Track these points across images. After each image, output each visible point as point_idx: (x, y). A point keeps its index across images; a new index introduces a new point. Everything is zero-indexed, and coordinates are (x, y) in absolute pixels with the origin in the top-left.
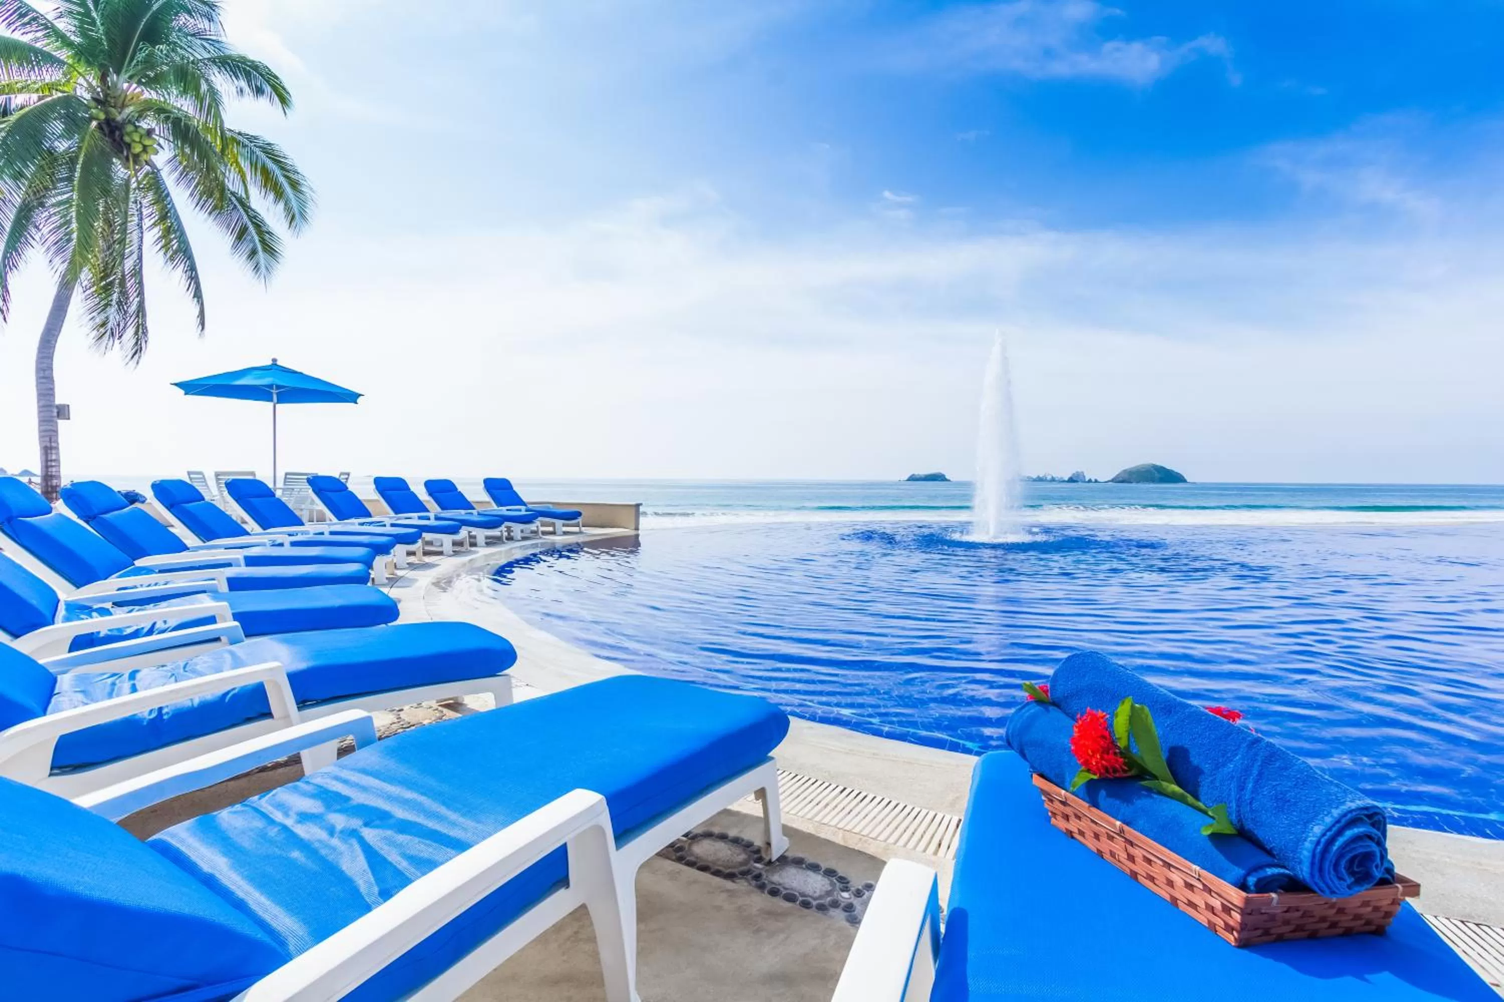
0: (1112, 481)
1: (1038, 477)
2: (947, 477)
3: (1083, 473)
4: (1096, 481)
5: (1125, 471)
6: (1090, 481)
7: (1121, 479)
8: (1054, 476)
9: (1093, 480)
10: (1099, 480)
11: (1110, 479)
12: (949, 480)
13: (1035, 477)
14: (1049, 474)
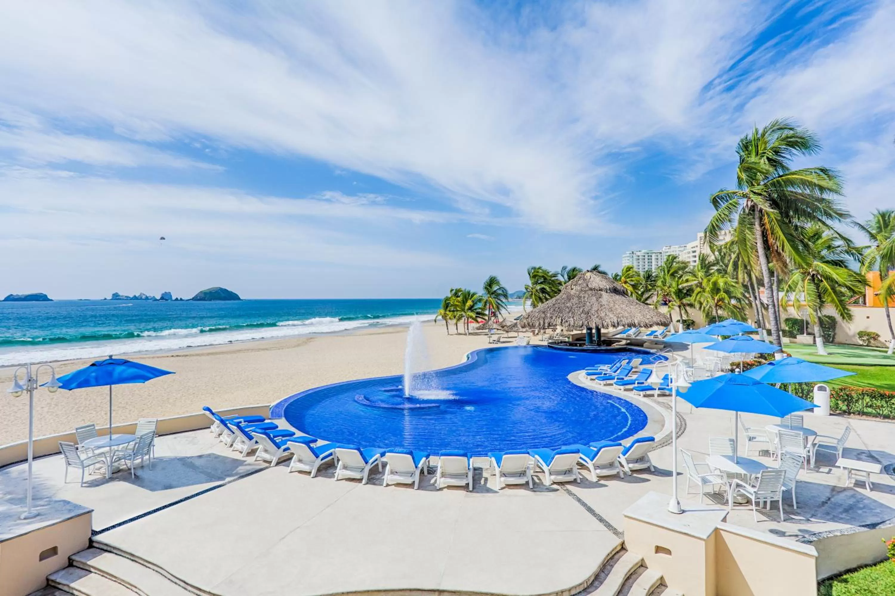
0: (193, 299)
1: (135, 296)
2: (49, 297)
3: (170, 293)
4: (181, 300)
5: (201, 292)
6: (177, 299)
7: (198, 298)
8: (148, 296)
9: (179, 299)
10: (183, 299)
11: (191, 298)
12: (52, 300)
13: (131, 296)
14: (144, 295)
